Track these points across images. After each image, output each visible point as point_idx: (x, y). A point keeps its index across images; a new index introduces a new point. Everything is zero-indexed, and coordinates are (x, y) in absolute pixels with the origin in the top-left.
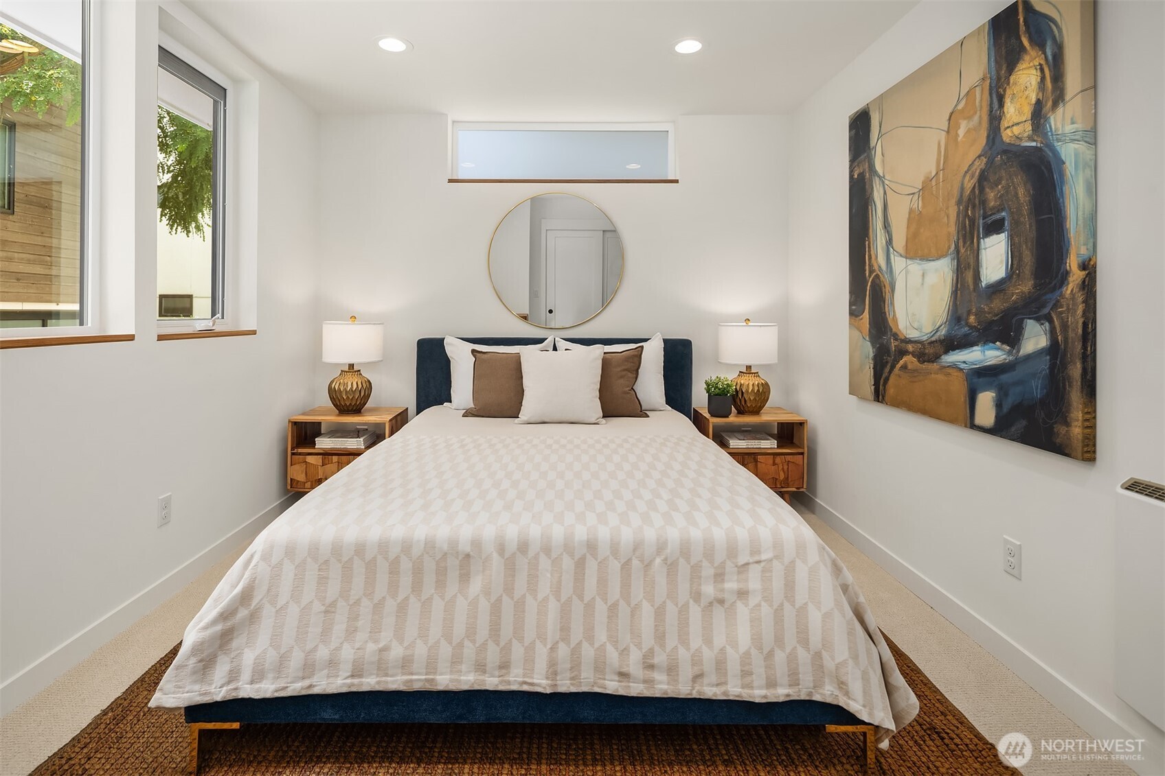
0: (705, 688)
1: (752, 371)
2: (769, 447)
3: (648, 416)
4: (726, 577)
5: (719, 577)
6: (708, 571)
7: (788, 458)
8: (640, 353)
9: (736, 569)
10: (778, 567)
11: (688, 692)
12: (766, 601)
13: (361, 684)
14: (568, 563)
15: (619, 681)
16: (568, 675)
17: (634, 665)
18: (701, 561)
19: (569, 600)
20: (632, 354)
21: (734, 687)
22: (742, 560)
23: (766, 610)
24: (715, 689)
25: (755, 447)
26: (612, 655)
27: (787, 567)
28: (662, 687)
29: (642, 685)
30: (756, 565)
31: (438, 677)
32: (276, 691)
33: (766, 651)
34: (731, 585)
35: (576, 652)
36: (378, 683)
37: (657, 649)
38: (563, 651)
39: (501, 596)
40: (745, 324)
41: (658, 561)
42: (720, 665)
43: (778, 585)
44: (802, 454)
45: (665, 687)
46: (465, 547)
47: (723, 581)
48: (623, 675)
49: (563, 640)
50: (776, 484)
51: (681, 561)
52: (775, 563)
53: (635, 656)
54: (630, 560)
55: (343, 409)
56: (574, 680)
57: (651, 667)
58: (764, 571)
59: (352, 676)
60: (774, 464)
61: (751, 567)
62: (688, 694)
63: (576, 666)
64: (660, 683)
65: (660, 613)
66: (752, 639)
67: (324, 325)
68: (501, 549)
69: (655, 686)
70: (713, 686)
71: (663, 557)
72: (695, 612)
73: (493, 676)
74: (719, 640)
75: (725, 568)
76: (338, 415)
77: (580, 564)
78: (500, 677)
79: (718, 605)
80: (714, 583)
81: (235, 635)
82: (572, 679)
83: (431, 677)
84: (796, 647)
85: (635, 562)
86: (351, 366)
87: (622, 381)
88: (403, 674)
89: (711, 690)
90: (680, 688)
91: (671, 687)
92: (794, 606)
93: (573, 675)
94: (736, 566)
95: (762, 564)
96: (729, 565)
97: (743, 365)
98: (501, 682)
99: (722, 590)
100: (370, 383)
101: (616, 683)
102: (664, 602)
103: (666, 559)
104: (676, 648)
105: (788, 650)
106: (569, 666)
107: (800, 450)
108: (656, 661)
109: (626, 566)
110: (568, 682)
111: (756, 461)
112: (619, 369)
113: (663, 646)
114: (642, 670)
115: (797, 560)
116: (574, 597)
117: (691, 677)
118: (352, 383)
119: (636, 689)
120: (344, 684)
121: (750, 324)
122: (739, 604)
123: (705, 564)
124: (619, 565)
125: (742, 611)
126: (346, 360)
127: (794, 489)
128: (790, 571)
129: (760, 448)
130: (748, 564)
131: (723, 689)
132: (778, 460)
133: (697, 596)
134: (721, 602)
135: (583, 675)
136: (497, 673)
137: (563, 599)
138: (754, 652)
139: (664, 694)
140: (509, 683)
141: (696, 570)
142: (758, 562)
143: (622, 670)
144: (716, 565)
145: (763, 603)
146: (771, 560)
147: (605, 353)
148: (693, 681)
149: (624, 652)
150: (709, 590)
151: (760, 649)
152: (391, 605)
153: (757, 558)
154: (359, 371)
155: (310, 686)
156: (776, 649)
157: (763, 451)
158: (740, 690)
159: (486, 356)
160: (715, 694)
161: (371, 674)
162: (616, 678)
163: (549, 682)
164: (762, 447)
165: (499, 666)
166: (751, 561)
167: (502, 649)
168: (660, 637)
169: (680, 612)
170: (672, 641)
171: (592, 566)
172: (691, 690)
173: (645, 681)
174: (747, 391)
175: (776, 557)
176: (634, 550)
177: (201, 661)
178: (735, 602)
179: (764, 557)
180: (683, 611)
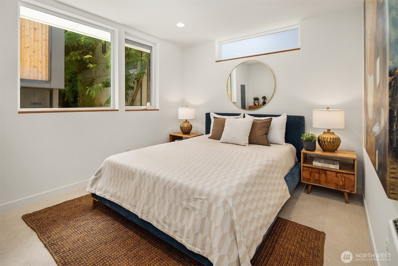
0: (176, 236)
1: (331, 132)
2: (335, 168)
3: (270, 146)
4: (190, 201)
5: (188, 200)
6: (185, 197)
7: (345, 175)
8: (270, 120)
9: (194, 199)
10: (206, 204)
11: (172, 235)
12: (200, 214)
13: (111, 199)
14: (152, 181)
15: (157, 223)
16: (146, 215)
17: (161, 220)
18: (184, 193)
19: (151, 193)
20: (266, 121)
21: (184, 240)
22: (196, 196)
23: (199, 217)
24: (179, 238)
25: (326, 167)
26: (157, 214)
27: (209, 204)
28: (166, 230)
29: (161, 227)
30: (200, 200)
31: (123, 204)
32: (100, 195)
33: (196, 232)
34: (191, 204)
35: (149, 209)
36: (114, 200)
37: (167, 217)
38: (146, 207)
39: (137, 187)
40: (327, 110)
41: (173, 188)
42: (182, 231)
43: (205, 210)
44: (354, 175)
45: (167, 230)
46: (134, 171)
47: (189, 202)
48: (158, 222)
49: (147, 204)
50: (337, 186)
51: (179, 190)
52: (206, 201)
53: (162, 217)
54: (166, 186)
55: (185, 133)
56: (147, 217)
57: (165, 222)
58: (201, 203)
59: (110, 196)
60: (336, 176)
61: (198, 200)
62: (172, 236)
63: (148, 213)
64: (166, 228)
65: (170, 205)
66: (192, 226)
67: (178, 108)
68: (140, 174)
69: (164, 229)
70: (179, 237)
71: (174, 187)
72: (180, 209)
73: (132, 208)
74: (184, 222)
75: (190, 197)
76: (183, 135)
77: (155, 183)
78: (133, 209)
79: (187, 210)
80: (187, 202)
81: (98, 180)
82: (146, 217)
83: (122, 203)
84: (207, 236)
85: (167, 187)
86: (186, 120)
87: (260, 131)
88: (118, 200)
89: (178, 238)
90: (170, 233)
91: (168, 231)
92: (209, 220)
93: (147, 216)
94: (194, 198)
95: (202, 200)
96: (192, 196)
97: (325, 129)
98: (133, 210)
99: (188, 205)
100: (192, 127)
101: (156, 223)
102: (172, 203)
103: (174, 189)
104: (172, 219)
105: (204, 236)
106: (146, 213)
107: (353, 173)
108: (166, 221)
109: (165, 187)
110: (145, 217)
111: (326, 174)
112: (260, 126)
113: (169, 217)
114: (162, 222)
115: (214, 202)
116: (152, 192)
117: (174, 231)
118: (186, 125)
119: (159, 227)
120: (109, 198)
121: (329, 110)
122: (193, 212)
123: (185, 194)
124: (163, 187)
125: (193, 215)
126: (185, 118)
127: (349, 191)
128: (210, 205)
129: (330, 168)
130: (197, 198)
131: (181, 239)
132: (339, 175)
133: (181, 204)
134: (188, 209)
135: (149, 217)
136: (133, 208)
137: (149, 192)
138: (191, 231)
139: (166, 232)
140: (135, 211)
141: (182, 194)
142: (201, 199)
143: (157, 220)
144: (188, 196)
145: (199, 215)
146: (204, 200)
147: (254, 120)
148: (174, 232)
149: (159, 214)
150: (185, 203)
151: (194, 231)
152: (120, 181)
153: (200, 197)
154: (189, 122)
155: (105, 196)
156: (200, 233)
157: (330, 169)
158: (185, 242)
159: (217, 119)
160: (178, 240)
161: (113, 197)
162: (156, 221)
163: (141, 215)
164: (330, 167)
165: (134, 206)
166: (198, 198)
167: (135, 201)
168: (169, 214)
169: (176, 208)
170: (172, 217)
171: (157, 184)
172: (173, 235)
173: (162, 226)
174: (327, 141)
175: (207, 199)
176: (168, 183)
177: (92, 183)
178: (191, 211)
179: (202, 198)
180: (177, 208)
